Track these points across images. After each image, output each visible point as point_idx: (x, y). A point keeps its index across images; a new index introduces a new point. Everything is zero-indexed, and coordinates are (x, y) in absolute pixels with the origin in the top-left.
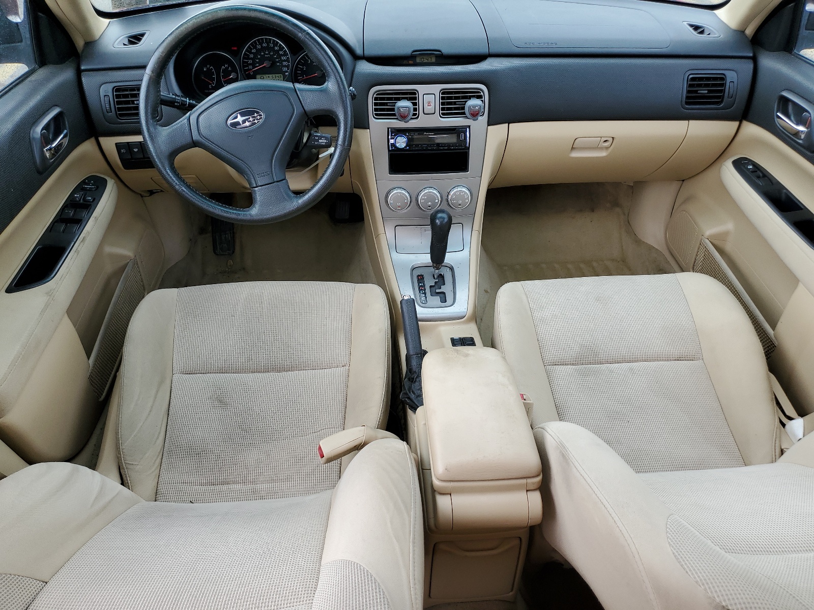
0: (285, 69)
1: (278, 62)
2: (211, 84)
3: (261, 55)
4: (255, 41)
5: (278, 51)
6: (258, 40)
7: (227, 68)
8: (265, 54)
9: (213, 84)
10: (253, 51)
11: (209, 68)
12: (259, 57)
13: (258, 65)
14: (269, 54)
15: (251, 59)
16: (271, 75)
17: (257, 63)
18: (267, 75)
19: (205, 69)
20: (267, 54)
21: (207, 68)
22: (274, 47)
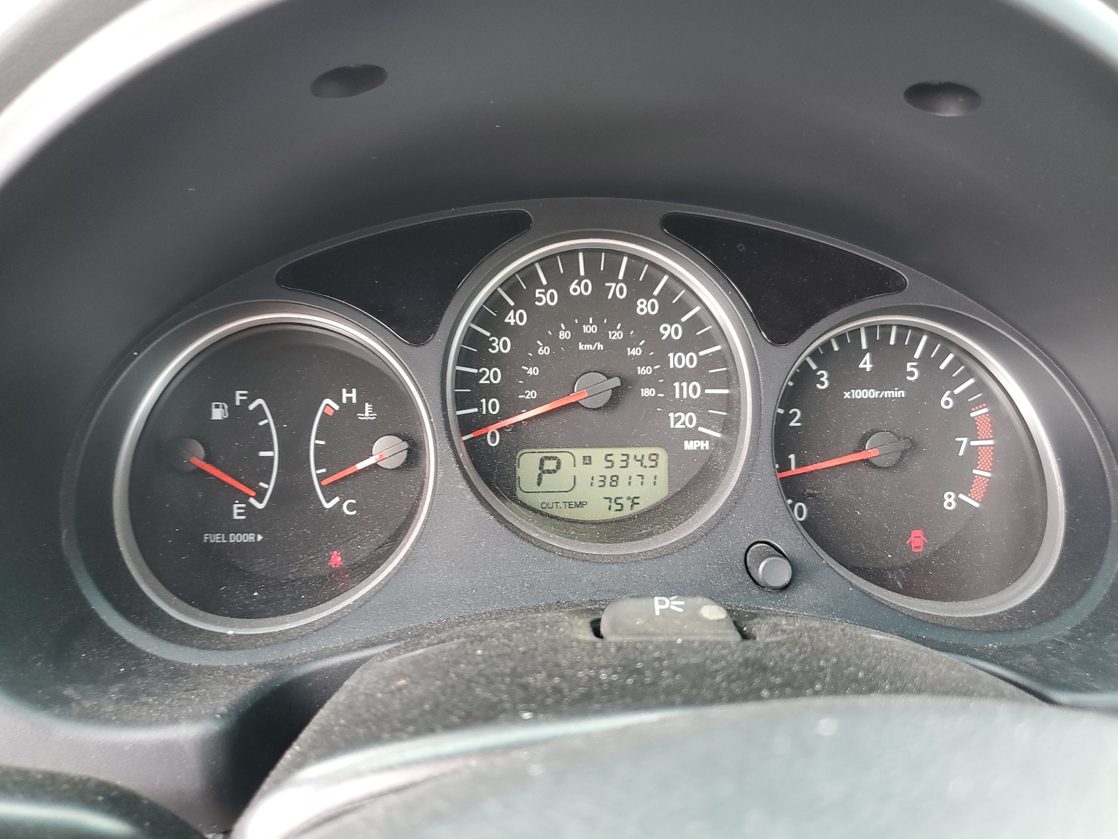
0: (683, 420)
1: (648, 381)
2: (244, 498)
3: (553, 342)
4: (571, 254)
5: (652, 323)
6: (588, 251)
7: (351, 410)
8: (579, 336)
9: (260, 496)
10: (511, 319)
11: (245, 403)
12: (544, 351)
13: (531, 394)
14: (601, 336)
15: (497, 360)
16: (602, 452)
17: (532, 383)
18: (579, 453)
19: (218, 414)
20: (590, 339)
21: (233, 409)
22: (631, 300)
